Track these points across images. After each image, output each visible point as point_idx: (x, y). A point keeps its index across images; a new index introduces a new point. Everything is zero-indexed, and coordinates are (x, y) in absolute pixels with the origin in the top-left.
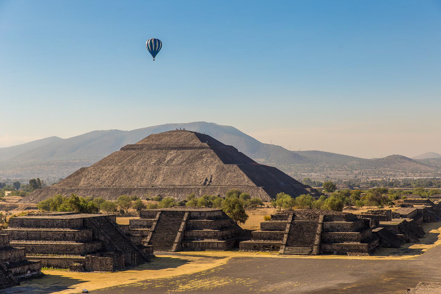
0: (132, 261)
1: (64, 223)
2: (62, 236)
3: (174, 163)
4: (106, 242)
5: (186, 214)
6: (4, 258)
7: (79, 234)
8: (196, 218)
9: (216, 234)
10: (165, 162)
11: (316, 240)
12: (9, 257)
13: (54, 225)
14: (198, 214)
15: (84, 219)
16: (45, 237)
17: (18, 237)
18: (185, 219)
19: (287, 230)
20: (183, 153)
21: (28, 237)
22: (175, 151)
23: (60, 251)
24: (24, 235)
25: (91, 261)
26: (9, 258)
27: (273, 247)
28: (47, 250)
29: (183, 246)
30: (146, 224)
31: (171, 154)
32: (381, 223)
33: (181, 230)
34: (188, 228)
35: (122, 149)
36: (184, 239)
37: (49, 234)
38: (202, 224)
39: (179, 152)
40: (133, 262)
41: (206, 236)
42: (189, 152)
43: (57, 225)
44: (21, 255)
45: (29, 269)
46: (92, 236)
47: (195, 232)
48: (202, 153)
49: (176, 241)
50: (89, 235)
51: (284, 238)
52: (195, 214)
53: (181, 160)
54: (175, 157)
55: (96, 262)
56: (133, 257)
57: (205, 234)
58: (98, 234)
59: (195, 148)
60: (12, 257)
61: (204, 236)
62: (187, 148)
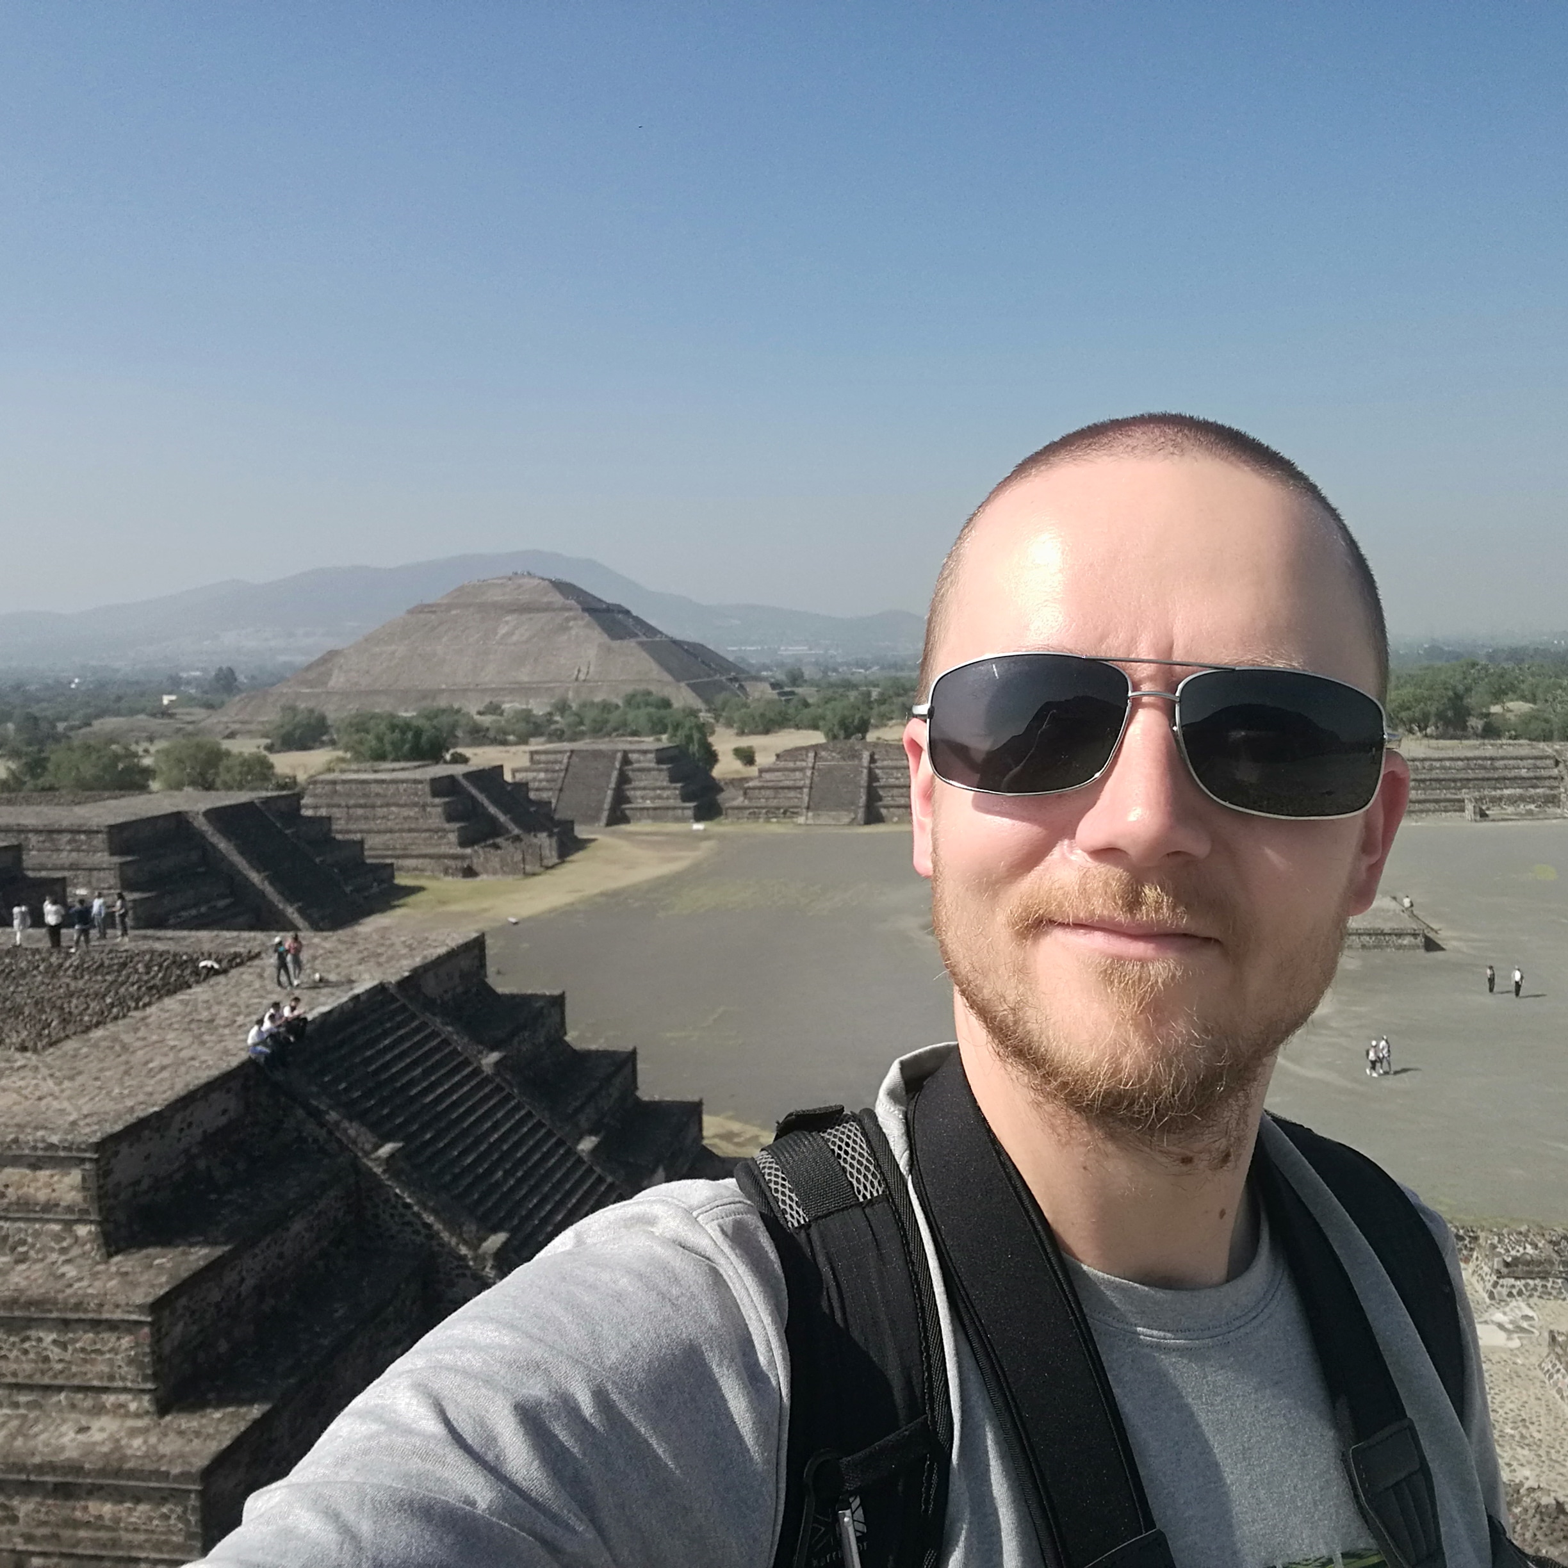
1: (419, 786)
2: (417, 812)
3: (515, 638)
5: (619, 756)
8: (638, 762)
9: (677, 792)
10: (498, 637)
11: (862, 797)
13: (398, 791)
14: (640, 754)
15: (452, 778)
16: (383, 814)
18: (617, 765)
19: (807, 782)
20: (530, 619)
21: (349, 815)
22: (515, 616)
25: (484, 858)
29: (617, 815)
30: (543, 777)
31: (507, 623)
33: (612, 785)
34: (624, 781)
35: (411, 612)
36: (619, 800)
38: (649, 773)
39: (525, 617)
41: (660, 795)
42: (544, 617)
45: (374, 878)
47: (639, 790)
49: (606, 806)
51: (804, 796)
52: (636, 756)
53: (527, 634)
54: (516, 628)
57: (658, 792)
59: (554, 610)
61: (656, 796)
62: (538, 610)
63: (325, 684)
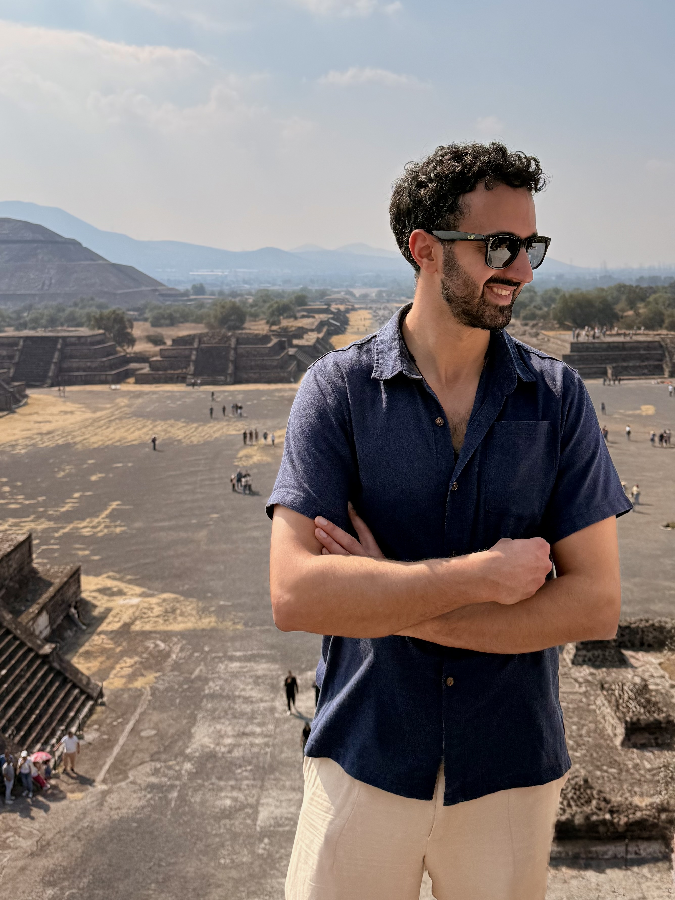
5: (60, 341)
8: (74, 344)
11: (230, 368)
14: (76, 339)
18: (59, 346)
27: (178, 377)
30: (5, 354)
32: (295, 342)
33: (55, 360)
34: (63, 357)
36: (60, 370)
38: (83, 352)
47: (75, 363)
49: (50, 374)
51: (191, 366)
52: (73, 340)
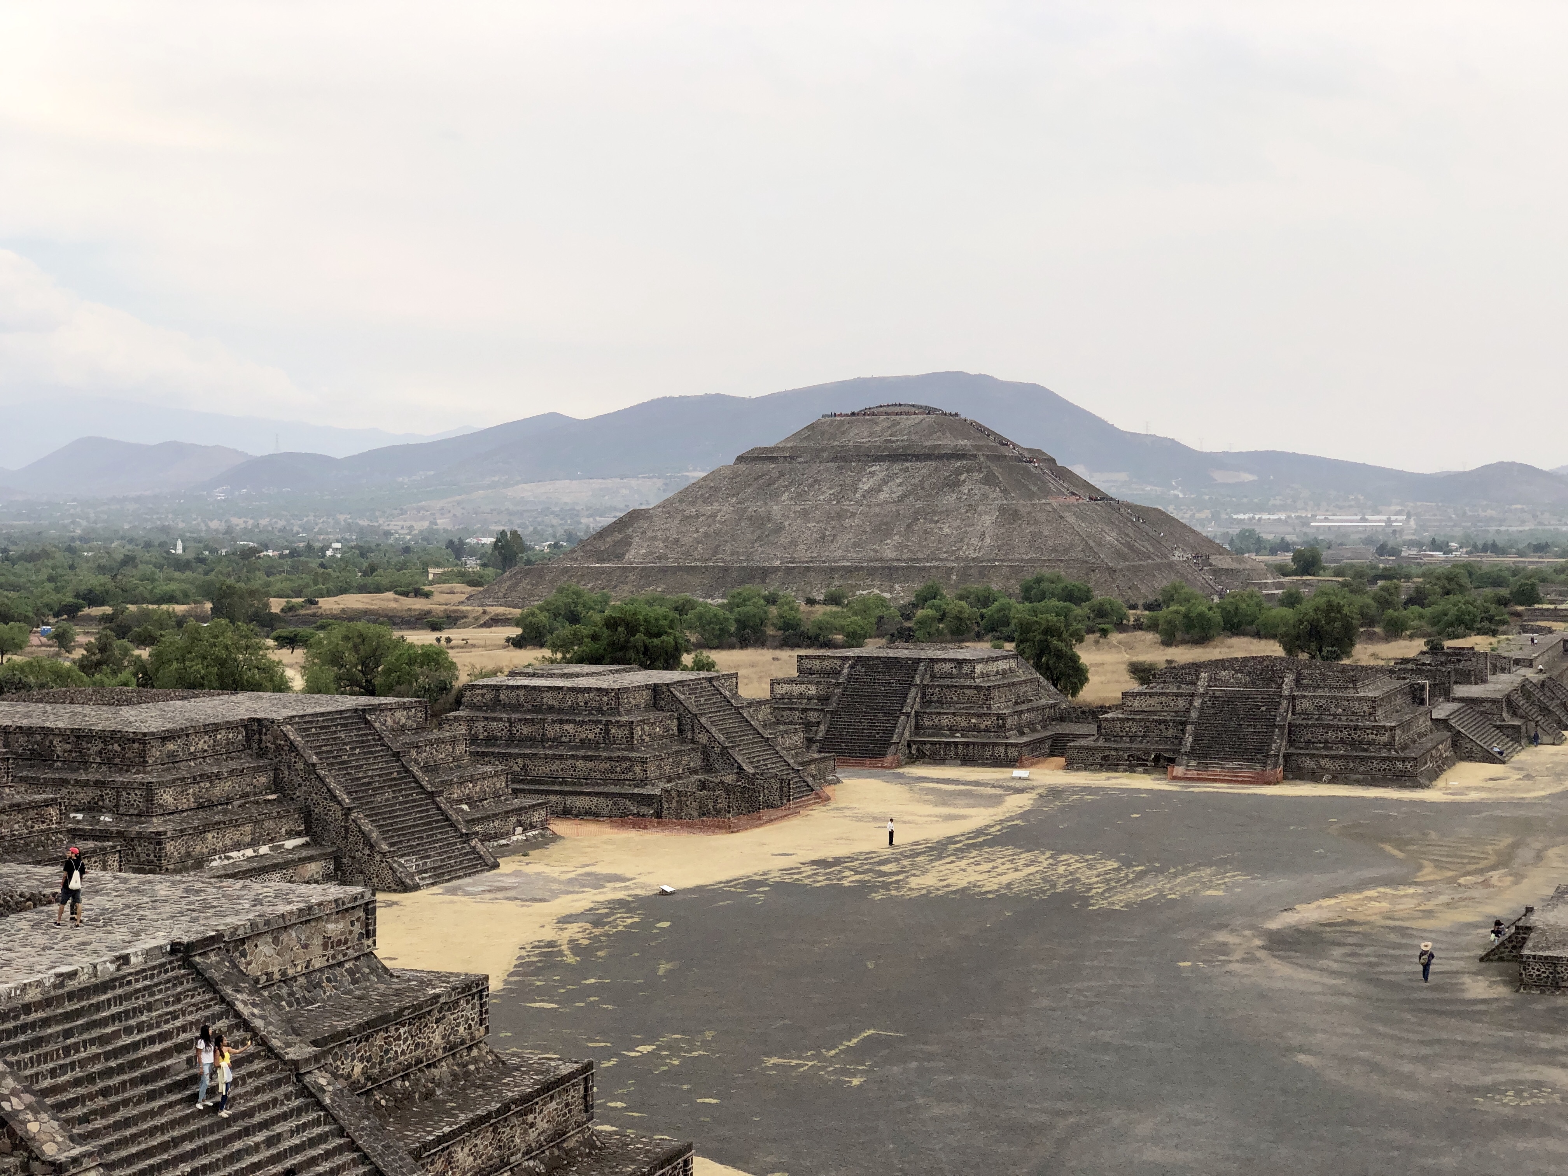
0: (781, 799)
1: (605, 699)
2: (600, 733)
3: (882, 496)
4: (713, 747)
5: (922, 667)
6: (455, 796)
7: (643, 729)
8: (949, 677)
9: (1001, 722)
10: (858, 495)
11: (1275, 742)
12: (467, 792)
13: (577, 704)
14: (953, 666)
15: (655, 689)
16: (555, 735)
17: (486, 734)
18: (918, 680)
19: (1194, 715)
20: (906, 470)
21: (511, 734)
22: (885, 465)
23: (595, 772)
24: (502, 730)
25: (677, 802)
26: (468, 795)
27: (1157, 759)
28: (562, 770)
29: (914, 752)
30: (814, 692)
31: (872, 474)
33: (907, 709)
34: (926, 704)
35: (740, 459)
36: (916, 730)
37: (566, 727)
38: (964, 693)
39: (896, 467)
40: (785, 802)
41: (975, 726)
42: (924, 468)
43: (586, 703)
44: (498, 786)
45: (520, 823)
46: (676, 734)
47: (945, 716)
48: (958, 472)
49: (895, 738)
50: (668, 731)
51: (1187, 735)
52: (947, 667)
53: (899, 492)
54: (885, 482)
55: (688, 803)
56: (785, 790)
57: (973, 721)
58: (693, 726)
59: (940, 457)
60: (476, 793)
61: (970, 727)
62: (918, 457)
63: (620, 557)
